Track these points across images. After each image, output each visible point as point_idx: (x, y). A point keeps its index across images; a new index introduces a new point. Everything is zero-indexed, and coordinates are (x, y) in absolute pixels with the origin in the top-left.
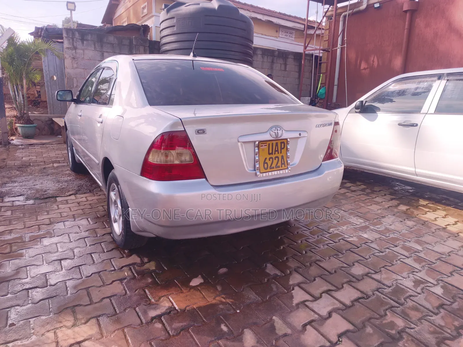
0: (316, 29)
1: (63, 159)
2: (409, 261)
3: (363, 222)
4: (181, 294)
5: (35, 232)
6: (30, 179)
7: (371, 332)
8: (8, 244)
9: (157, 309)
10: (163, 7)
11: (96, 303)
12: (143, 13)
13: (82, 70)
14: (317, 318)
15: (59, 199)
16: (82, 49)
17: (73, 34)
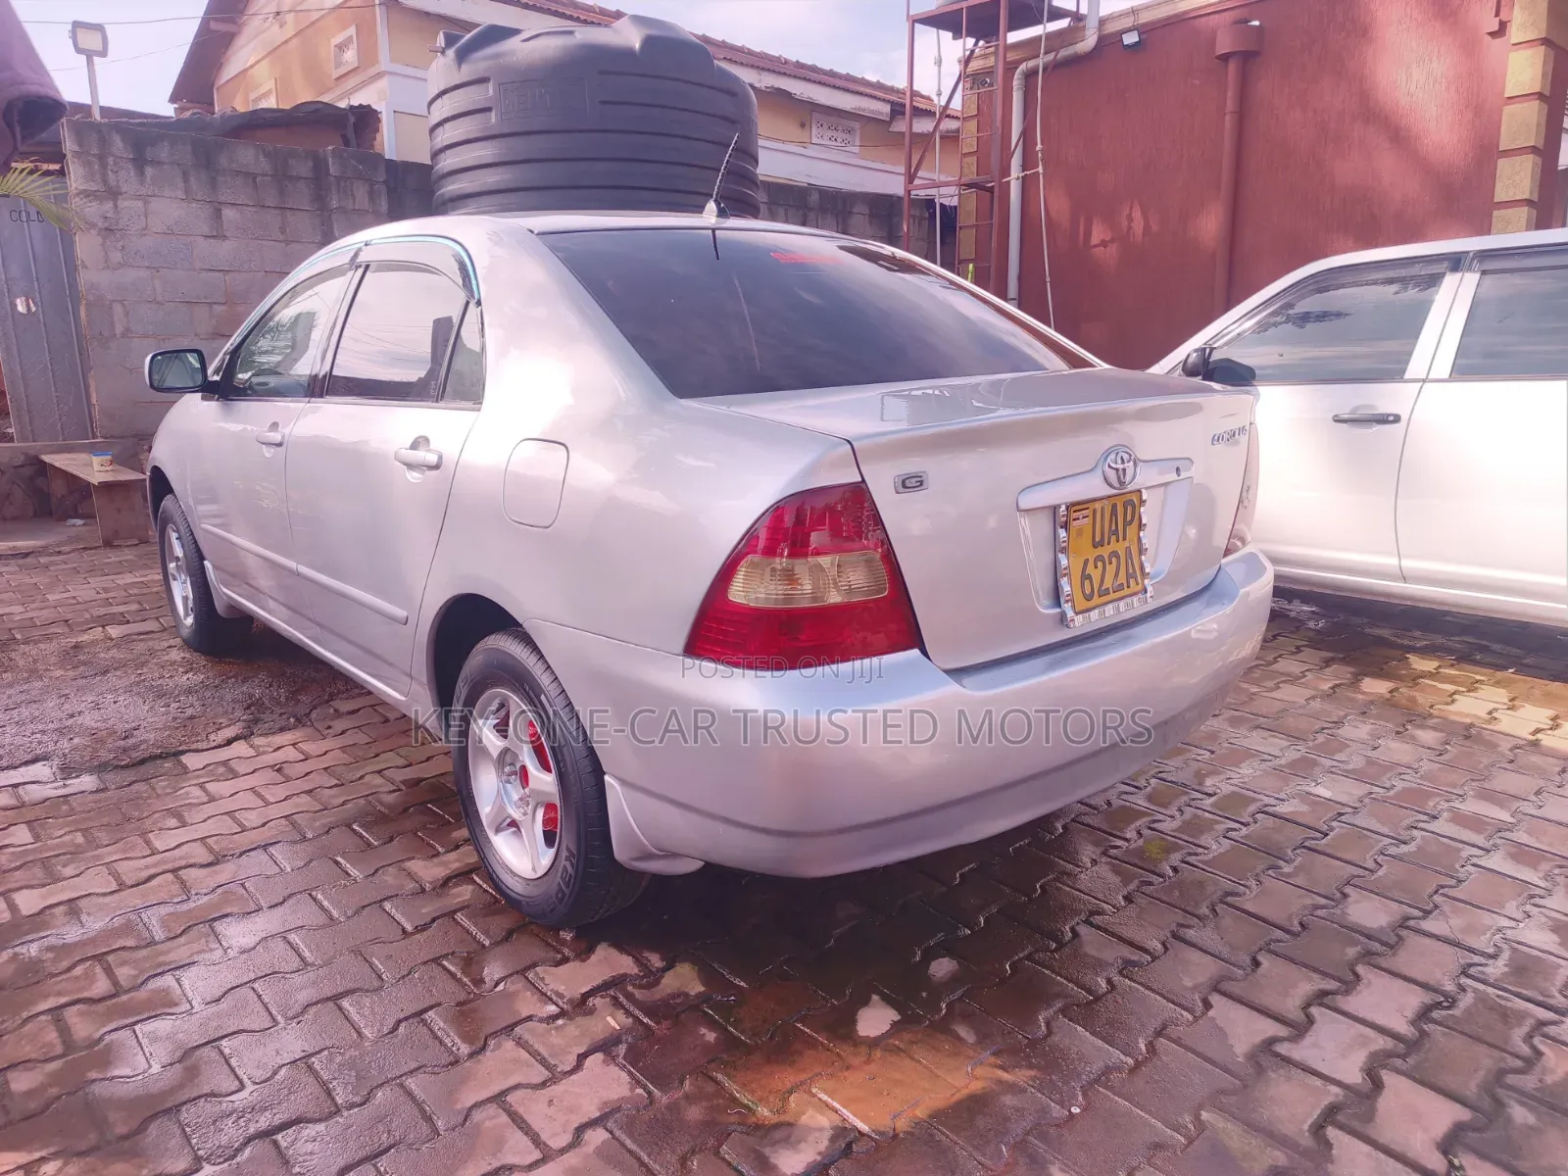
0: (938, 116)
1: (135, 607)
2: (1497, 861)
3: (1289, 746)
4: (846, 1074)
5: (176, 900)
6: (42, 694)
7: (1531, 1119)
8: (87, 959)
9: (799, 1142)
10: (441, 41)
11: (563, 1151)
12: (338, 64)
13: (143, 273)
14: (1341, 1098)
15: (191, 761)
16: (139, 197)
17: (104, 142)
